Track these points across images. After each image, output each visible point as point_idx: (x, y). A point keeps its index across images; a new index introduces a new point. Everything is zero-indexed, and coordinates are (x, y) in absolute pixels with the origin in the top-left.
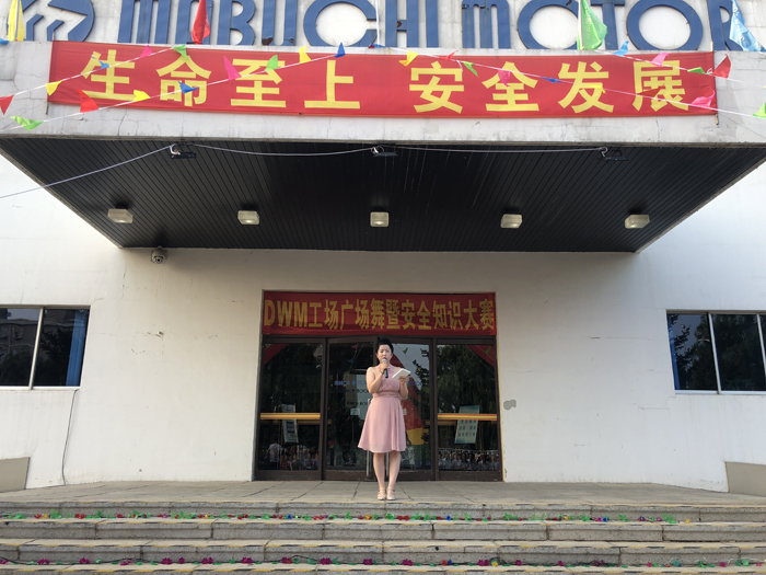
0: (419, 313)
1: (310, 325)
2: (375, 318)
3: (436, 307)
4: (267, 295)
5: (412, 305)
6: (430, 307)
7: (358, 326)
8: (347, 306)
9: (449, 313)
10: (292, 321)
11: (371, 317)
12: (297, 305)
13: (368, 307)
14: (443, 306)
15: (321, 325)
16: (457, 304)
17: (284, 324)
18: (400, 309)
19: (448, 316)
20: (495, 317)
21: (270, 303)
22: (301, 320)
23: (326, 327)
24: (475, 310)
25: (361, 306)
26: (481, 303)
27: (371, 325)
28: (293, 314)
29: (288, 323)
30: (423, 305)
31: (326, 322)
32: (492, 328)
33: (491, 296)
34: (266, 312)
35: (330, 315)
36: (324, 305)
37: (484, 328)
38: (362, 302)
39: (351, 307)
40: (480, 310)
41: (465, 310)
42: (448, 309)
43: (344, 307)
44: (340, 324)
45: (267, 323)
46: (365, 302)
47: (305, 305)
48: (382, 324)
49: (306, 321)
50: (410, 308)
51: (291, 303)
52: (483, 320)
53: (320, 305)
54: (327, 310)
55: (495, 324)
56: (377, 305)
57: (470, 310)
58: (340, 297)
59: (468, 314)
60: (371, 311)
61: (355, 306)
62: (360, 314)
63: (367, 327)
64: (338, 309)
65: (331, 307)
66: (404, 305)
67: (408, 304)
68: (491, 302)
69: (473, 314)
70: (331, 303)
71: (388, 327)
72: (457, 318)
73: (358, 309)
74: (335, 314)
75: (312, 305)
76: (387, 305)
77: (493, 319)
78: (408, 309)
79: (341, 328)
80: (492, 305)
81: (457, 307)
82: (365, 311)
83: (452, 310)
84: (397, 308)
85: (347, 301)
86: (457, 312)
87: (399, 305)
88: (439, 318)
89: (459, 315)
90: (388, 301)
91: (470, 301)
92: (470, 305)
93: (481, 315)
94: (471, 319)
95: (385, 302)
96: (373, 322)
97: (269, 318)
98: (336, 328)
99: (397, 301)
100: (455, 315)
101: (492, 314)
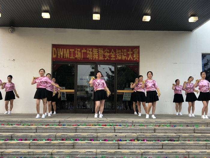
0: (111, 53)
1: (70, 58)
2: (94, 55)
3: (117, 51)
4: (54, 46)
6: (115, 51)
7: (88, 58)
8: (84, 51)
9: (122, 54)
10: (63, 56)
11: (93, 55)
12: (65, 50)
13: (92, 51)
14: (120, 51)
15: (74, 58)
16: (125, 50)
17: (60, 57)
18: (104, 52)
19: (122, 55)
20: (139, 55)
21: (55, 49)
22: (67, 56)
23: (76, 58)
24: (132, 53)
25: (89, 51)
26: (134, 50)
27: (93, 58)
28: (63, 53)
29: (62, 57)
30: (113, 50)
31: (76, 57)
32: (138, 59)
33: (138, 48)
34: (53, 53)
35: (77, 54)
36: (75, 50)
37: (135, 60)
38: (90, 49)
39: (85, 51)
40: (133, 52)
41: (128, 53)
42: (122, 52)
43: (83, 51)
44: (81, 58)
46: (91, 49)
47: (68, 50)
48: (97, 58)
49: (68, 56)
50: (108, 52)
51: (63, 49)
52: (135, 56)
53: (73, 50)
54: (76, 52)
55: (139, 58)
56: (95, 51)
57: (130, 53)
58: (81, 47)
60: (93, 53)
61: (87, 51)
62: (89, 54)
63: (92, 59)
64: (81, 51)
65: (78, 51)
67: (107, 50)
68: (138, 50)
69: (131, 54)
70: (78, 49)
71: (99, 59)
73: (88, 52)
74: (79, 53)
75: (70, 50)
76: (99, 50)
77: (138, 56)
78: (107, 52)
79: (82, 59)
80: (138, 51)
81: (125, 51)
82: (91, 53)
83: (123, 52)
84: (102, 51)
85: (84, 49)
86: (125, 53)
87: (104, 50)
88: (119, 55)
89: (126, 54)
90: (99, 49)
91: (130, 49)
92: (130, 51)
93: (134, 55)
94: (130, 56)
95: (98, 49)
96: (94, 57)
97: (55, 55)
98: (80, 59)
99: (103, 49)
100: (125, 54)
101: (138, 54)
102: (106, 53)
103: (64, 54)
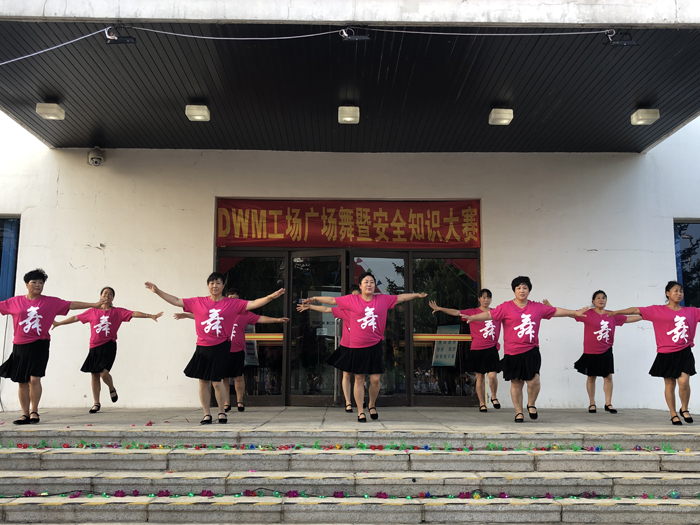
0: (392, 224)
1: (271, 236)
2: (343, 228)
3: (412, 216)
4: (221, 203)
5: (385, 215)
6: (406, 218)
7: (324, 238)
8: (312, 214)
9: (427, 223)
10: (250, 233)
11: (339, 227)
12: (254, 212)
13: (336, 215)
14: (421, 215)
15: (281, 236)
16: (436, 213)
17: (241, 235)
18: (372, 219)
19: (425, 226)
20: (479, 228)
21: (225, 212)
22: (259, 232)
23: (288, 237)
24: (457, 219)
25: (328, 215)
26: (463, 211)
27: (339, 236)
28: (250, 225)
29: (245, 235)
30: (398, 211)
31: (287, 232)
32: (476, 239)
33: (475, 204)
34: (220, 223)
35: (292, 224)
36: (285, 214)
37: (467, 240)
38: (329, 210)
39: (317, 215)
40: (461, 218)
41: (445, 220)
42: (426, 218)
43: (308, 215)
44: (303, 236)
45: (222, 234)
46: (333, 211)
47: (263, 213)
48: (351, 236)
49: (265, 232)
50: (383, 218)
51: (247, 212)
52: (465, 230)
53: (280, 212)
54: (288, 217)
55: (479, 235)
56: (345, 215)
57: (451, 220)
58: (302, 206)
59: (448, 225)
60: (339, 220)
61: (321, 214)
62: (327, 224)
63: (334, 238)
64: (302, 216)
65: (293, 215)
66: (376, 214)
67: (381, 213)
68: (475, 211)
69: (455, 224)
70: (294, 211)
71: (359, 239)
72: (436, 229)
73: (324, 217)
74: (298, 222)
75: (271, 212)
76: (357, 214)
77: (477, 230)
78: (380, 220)
79: (305, 239)
80: (476, 214)
81: (436, 216)
82: (333, 221)
83: (430, 219)
84: (368, 218)
85: (312, 209)
86: (436, 222)
87: (371, 214)
88: (416, 229)
89: (438, 225)
90: (358, 209)
91: (451, 209)
92: (451, 214)
93: (463, 225)
94: (452, 229)
95: (355, 211)
96: (341, 232)
97: (224, 229)
98: (299, 238)
99: (368, 210)
100: (434, 225)
101: (476, 224)
102: (377, 222)
103: (253, 225)
